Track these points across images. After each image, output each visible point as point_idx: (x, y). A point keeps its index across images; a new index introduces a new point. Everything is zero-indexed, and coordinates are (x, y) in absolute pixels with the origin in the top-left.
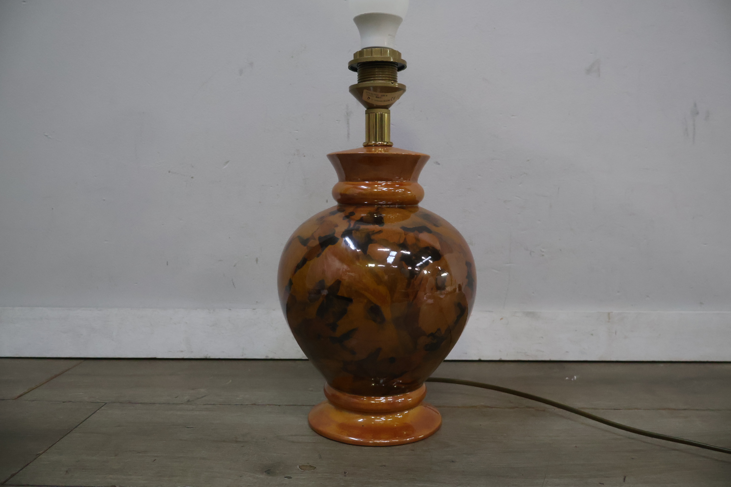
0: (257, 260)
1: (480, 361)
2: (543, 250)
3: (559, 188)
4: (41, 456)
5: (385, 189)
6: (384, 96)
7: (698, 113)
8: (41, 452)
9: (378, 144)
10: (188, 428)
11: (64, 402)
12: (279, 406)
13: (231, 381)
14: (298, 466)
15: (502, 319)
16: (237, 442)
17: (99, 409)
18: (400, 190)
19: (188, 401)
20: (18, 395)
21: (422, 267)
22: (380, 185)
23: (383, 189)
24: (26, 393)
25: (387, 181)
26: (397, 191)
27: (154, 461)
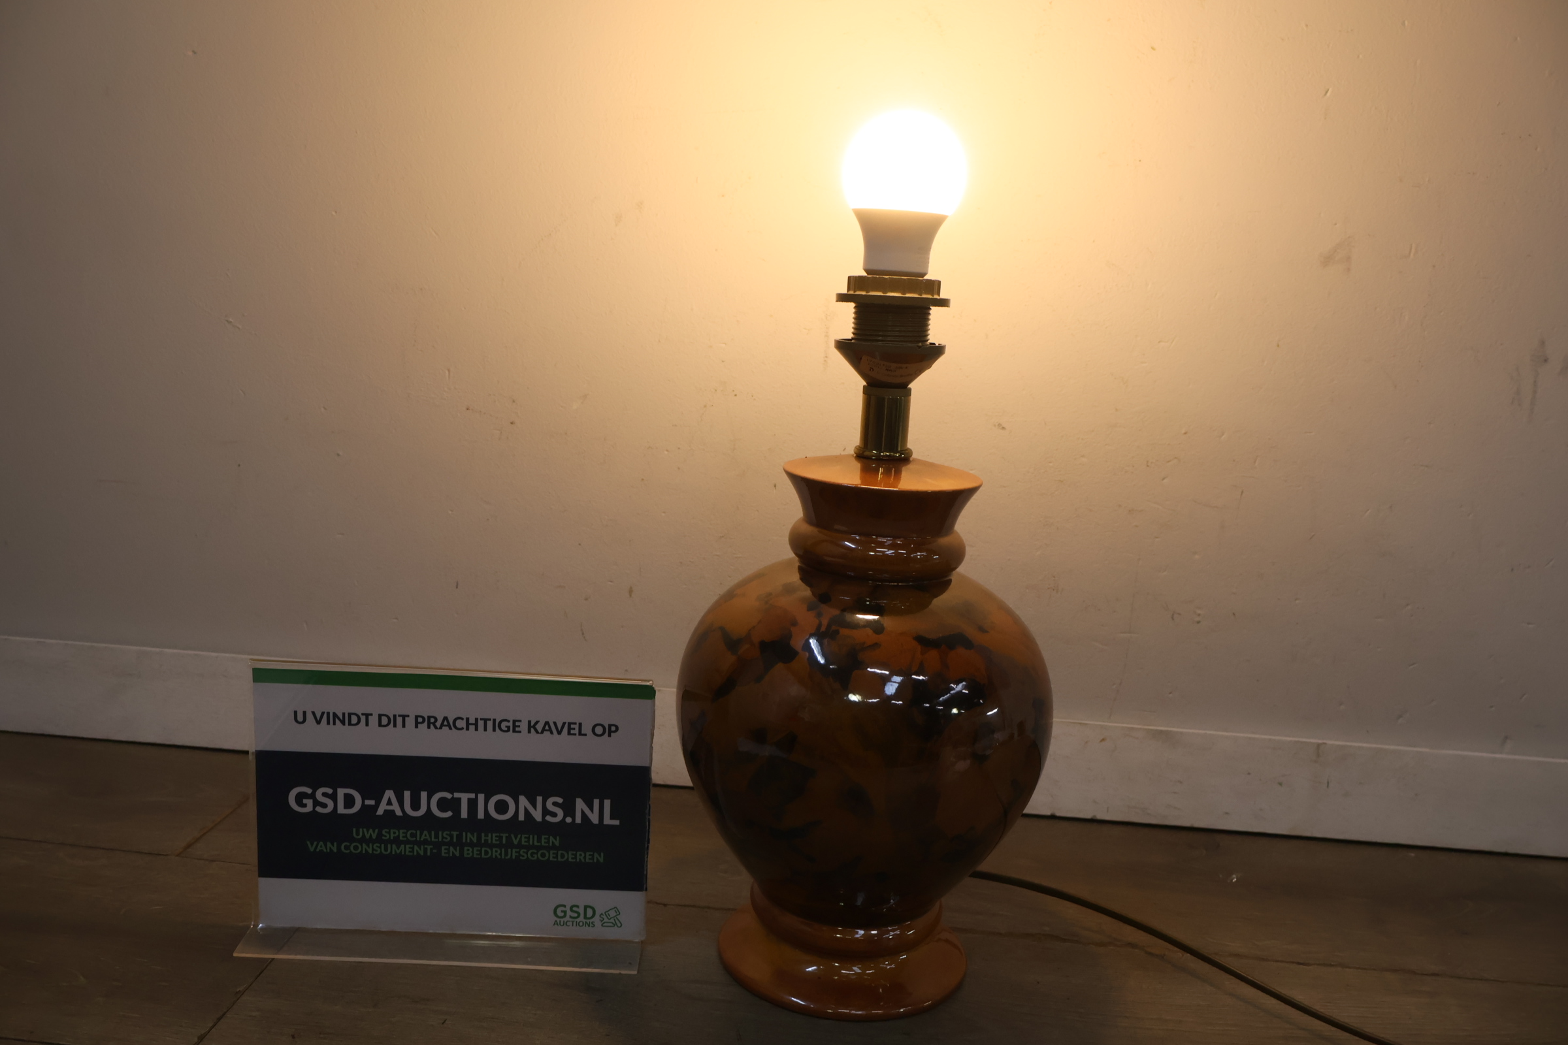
0: (631, 592)
1: (1053, 817)
2: (1199, 612)
4: (245, 998)
5: (890, 552)
6: (901, 368)
7: (1546, 360)
8: (241, 989)
9: (883, 456)
15: (1103, 740)
18: (919, 554)
20: (184, 844)
21: (949, 704)
22: (882, 545)
23: (887, 553)
24: (197, 840)
25: (895, 537)
26: (912, 556)
27: (443, 1023)
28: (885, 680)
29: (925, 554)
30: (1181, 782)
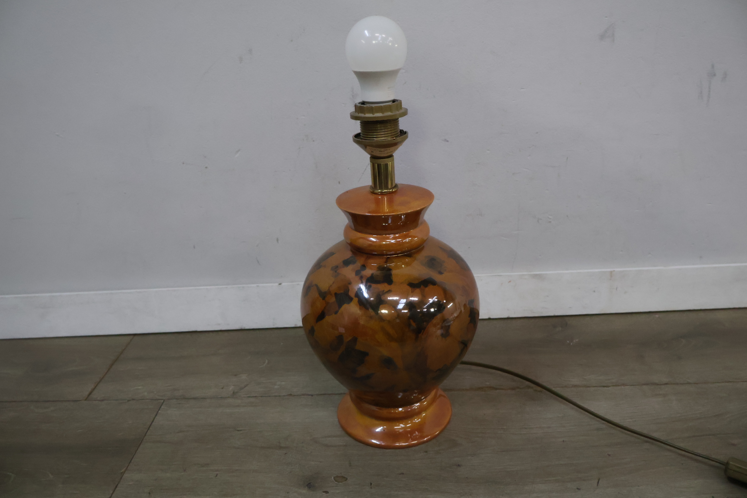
0: (277, 240)
1: (490, 319)
2: (550, 217)
3: (567, 158)
4: (126, 475)
5: (393, 241)
6: (387, 150)
7: (715, 75)
8: (123, 471)
9: (384, 192)
10: (238, 431)
11: (129, 401)
12: (312, 395)
13: (267, 361)
14: (333, 477)
15: (510, 282)
16: (281, 448)
17: (159, 410)
19: (234, 393)
20: (87, 393)
21: (428, 322)
22: (388, 238)
23: (392, 242)
24: (94, 389)
25: (395, 234)
26: (404, 241)
27: (216, 476)
28: (397, 303)
29: (410, 239)
30: (548, 296)
